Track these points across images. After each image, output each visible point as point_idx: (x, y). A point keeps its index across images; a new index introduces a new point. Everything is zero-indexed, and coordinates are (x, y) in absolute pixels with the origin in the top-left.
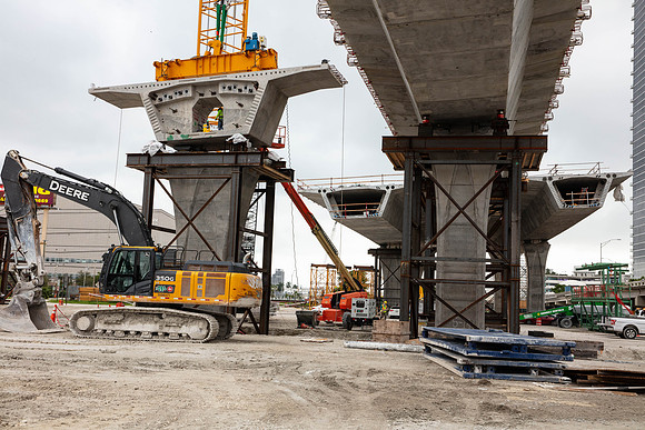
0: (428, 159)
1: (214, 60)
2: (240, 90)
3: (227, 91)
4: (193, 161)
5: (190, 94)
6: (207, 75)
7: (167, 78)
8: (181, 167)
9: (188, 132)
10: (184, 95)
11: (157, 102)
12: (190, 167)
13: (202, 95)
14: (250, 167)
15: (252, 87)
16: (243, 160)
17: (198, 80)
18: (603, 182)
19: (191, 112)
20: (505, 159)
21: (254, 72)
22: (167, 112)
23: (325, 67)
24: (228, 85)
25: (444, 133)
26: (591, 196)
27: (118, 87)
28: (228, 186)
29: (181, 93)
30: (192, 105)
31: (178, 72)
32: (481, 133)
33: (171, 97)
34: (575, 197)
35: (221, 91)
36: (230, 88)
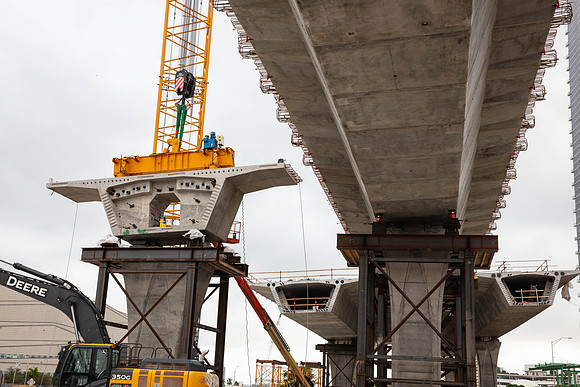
0: (382, 256)
1: (172, 157)
3: (184, 187)
4: (149, 255)
5: (148, 190)
6: (165, 172)
7: (125, 174)
8: (136, 261)
9: (144, 226)
10: (142, 191)
11: (115, 197)
12: (145, 261)
13: (160, 191)
14: (206, 262)
15: (209, 184)
16: (198, 255)
17: (156, 176)
18: (552, 279)
19: (148, 207)
20: (457, 257)
21: (212, 169)
22: (124, 207)
23: (281, 166)
24: (186, 181)
25: (397, 232)
26: (541, 294)
27: (76, 183)
28: (183, 281)
30: (149, 200)
31: (137, 168)
32: (433, 231)
33: (129, 193)
34: (525, 294)
35: (178, 187)
36: (187, 185)
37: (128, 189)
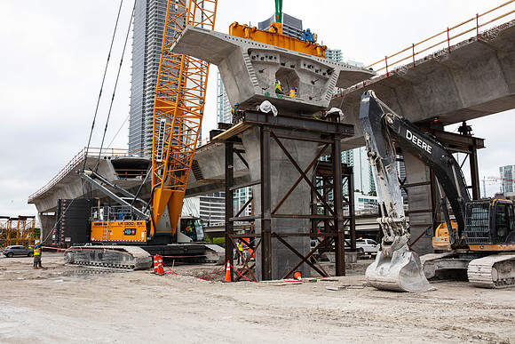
1: (281, 39)
2: (317, 71)
3: (306, 68)
5: (278, 61)
10: (273, 60)
13: (283, 64)
15: (325, 71)
19: (274, 76)
24: (308, 64)
27: (218, 34)
29: (271, 58)
30: (275, 70)
33: (262, 59)
36: (309, 67)
37: (262, 55)
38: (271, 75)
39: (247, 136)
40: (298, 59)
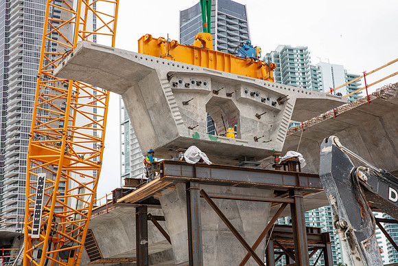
2: (263, 100)
3: (248, 96)
5: (209, 88)
10: (202, 87)
16: (304, 183)
19: (204, 109)
24: (250, 90)
29: (199, 84)
33: (187, 85)
36: (252, 94)
37: (186, 80)
38: (199, 108)
39: (167, 196)
40: (237, 85)
